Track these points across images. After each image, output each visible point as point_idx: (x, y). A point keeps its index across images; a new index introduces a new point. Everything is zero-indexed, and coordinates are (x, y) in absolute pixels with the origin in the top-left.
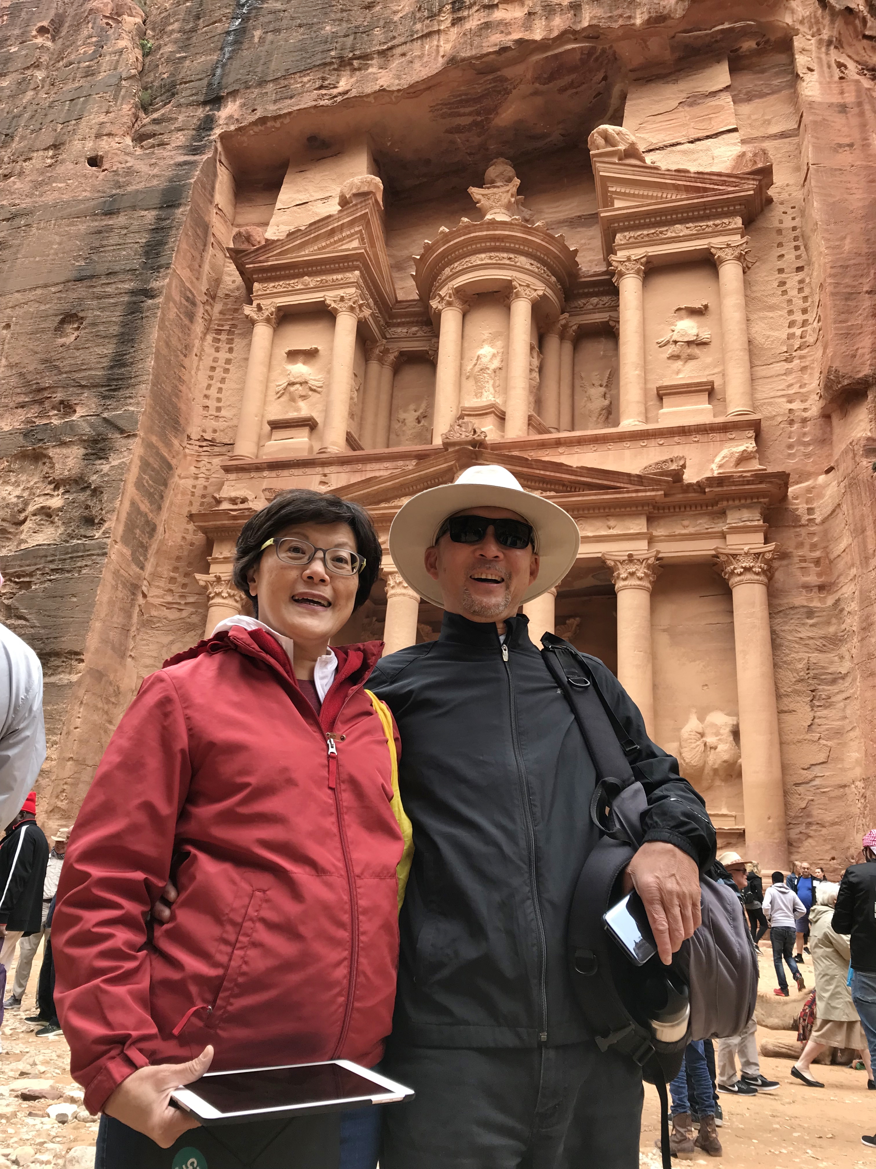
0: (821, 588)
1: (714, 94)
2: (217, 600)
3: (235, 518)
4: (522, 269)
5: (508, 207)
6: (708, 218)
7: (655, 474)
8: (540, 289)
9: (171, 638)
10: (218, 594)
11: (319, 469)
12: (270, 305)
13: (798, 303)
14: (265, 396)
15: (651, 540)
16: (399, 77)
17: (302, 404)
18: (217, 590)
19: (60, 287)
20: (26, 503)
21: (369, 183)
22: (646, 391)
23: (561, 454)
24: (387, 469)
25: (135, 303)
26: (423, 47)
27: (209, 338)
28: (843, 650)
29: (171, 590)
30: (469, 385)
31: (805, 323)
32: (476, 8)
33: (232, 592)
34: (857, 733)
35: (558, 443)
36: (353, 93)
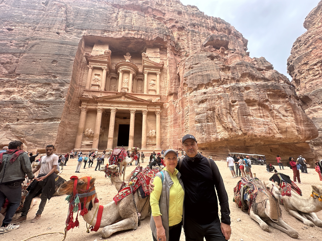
0: (166, 116)
1: (157, 52)
4: (131, 69)
5: (129, 59)
6: (156, 68)
7: (148, 100)
8: (134, 73)
10: (83, 110)
11: (100, 93)
12: (92, 66)
13: (166, 82)
14: (91, 80)
15: (147, 109)
16: (114, 36)
17: (97, 82)
19: (52, 55)
21: (109, 51)
22: (147, 89)
23: (137, 96)
24: (111, 94)
25: (68, 61)
26: (118, 32)
28: (168, 123)
29: (74, 108)
30: (123, 84)
31: (166, 84)
32: (127, 30)
33: (85, 110)
34: (169, 133)
36: (107, 36)
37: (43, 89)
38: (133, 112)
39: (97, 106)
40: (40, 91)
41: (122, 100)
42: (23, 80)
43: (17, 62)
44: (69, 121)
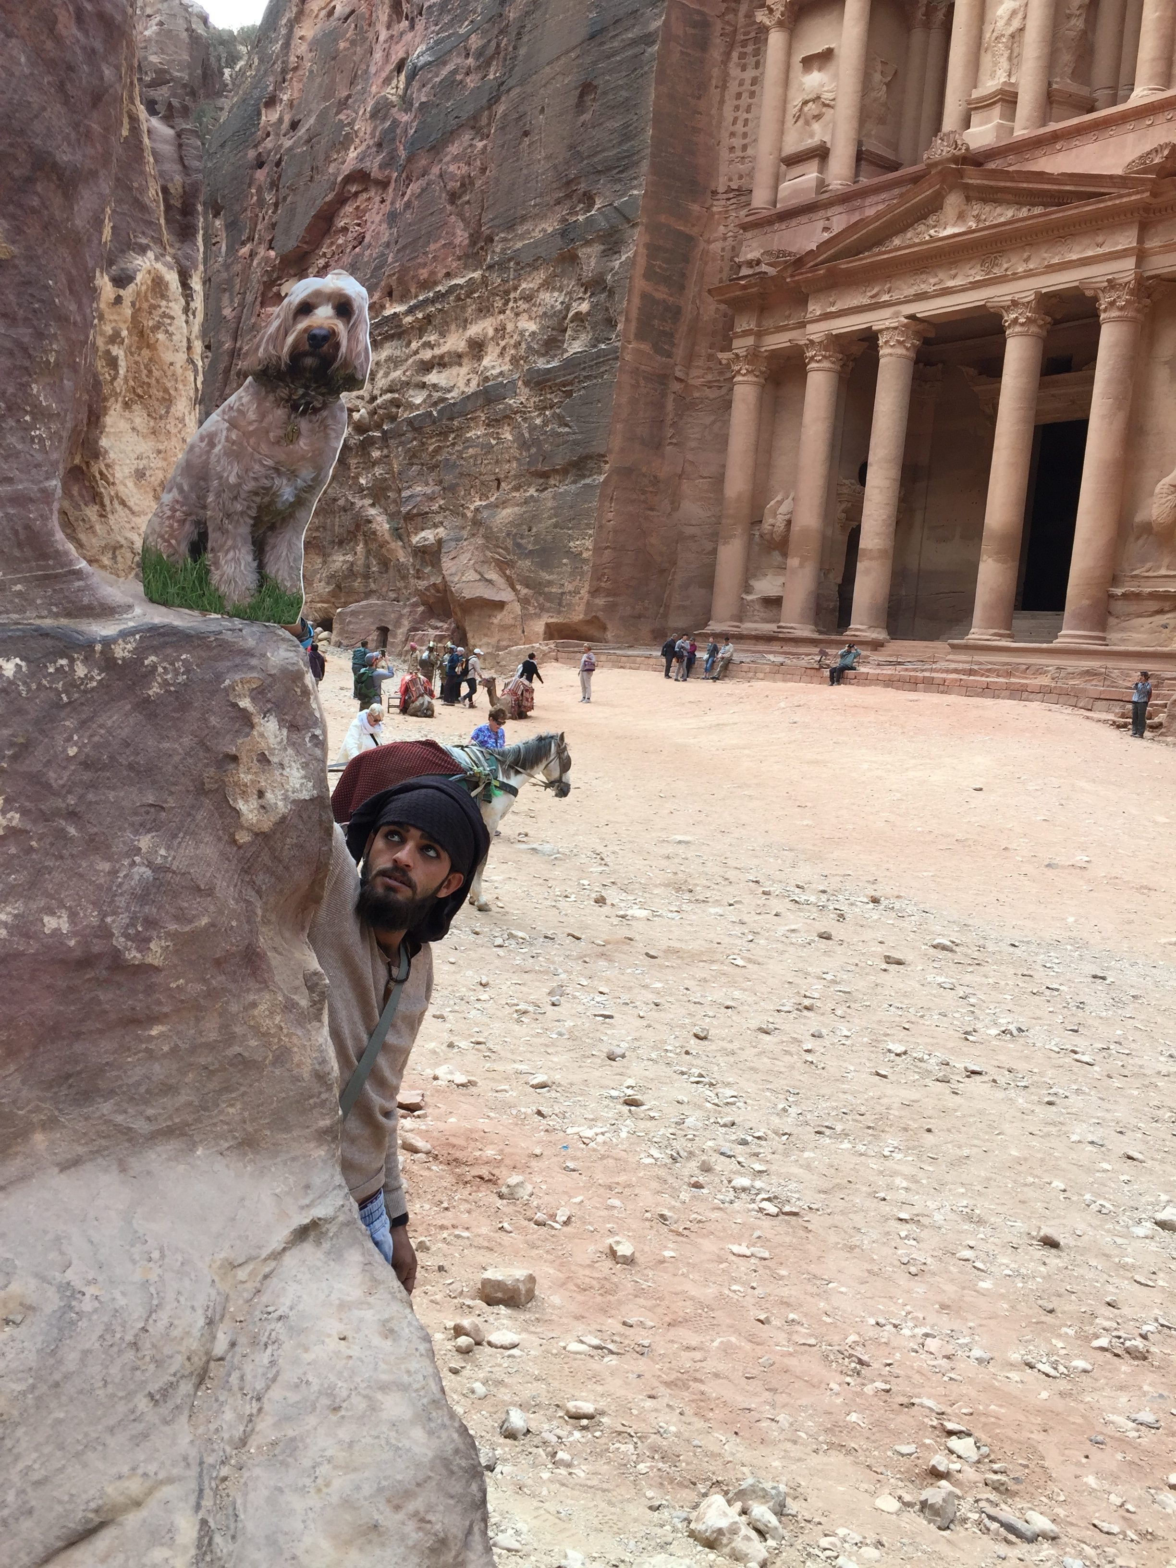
2: (739, 378)
3: (744, 287)
7: (1137, 172)
9: (713, 418)
10: (740, 372)
11: (821, 213)
14: (783, 122)
15: (1141, 255)
17: (816, 127)
18: (737, 368)
19: (578, 51)
20: (568, 308)
23: (1060, 151)
24: (884, 201)
25: (636, 56)
27: (735, 55)
29: (709, 368)
30: (986, 59)
33: (750, 368)
35: (1056, 137)
37: (556, 294)
38: (1015, 322)
39: (802, 325)
40: (545, 313)
41: (949, 231)
42: (501, 266)
43: (483, 170)
44: (690, 457)
